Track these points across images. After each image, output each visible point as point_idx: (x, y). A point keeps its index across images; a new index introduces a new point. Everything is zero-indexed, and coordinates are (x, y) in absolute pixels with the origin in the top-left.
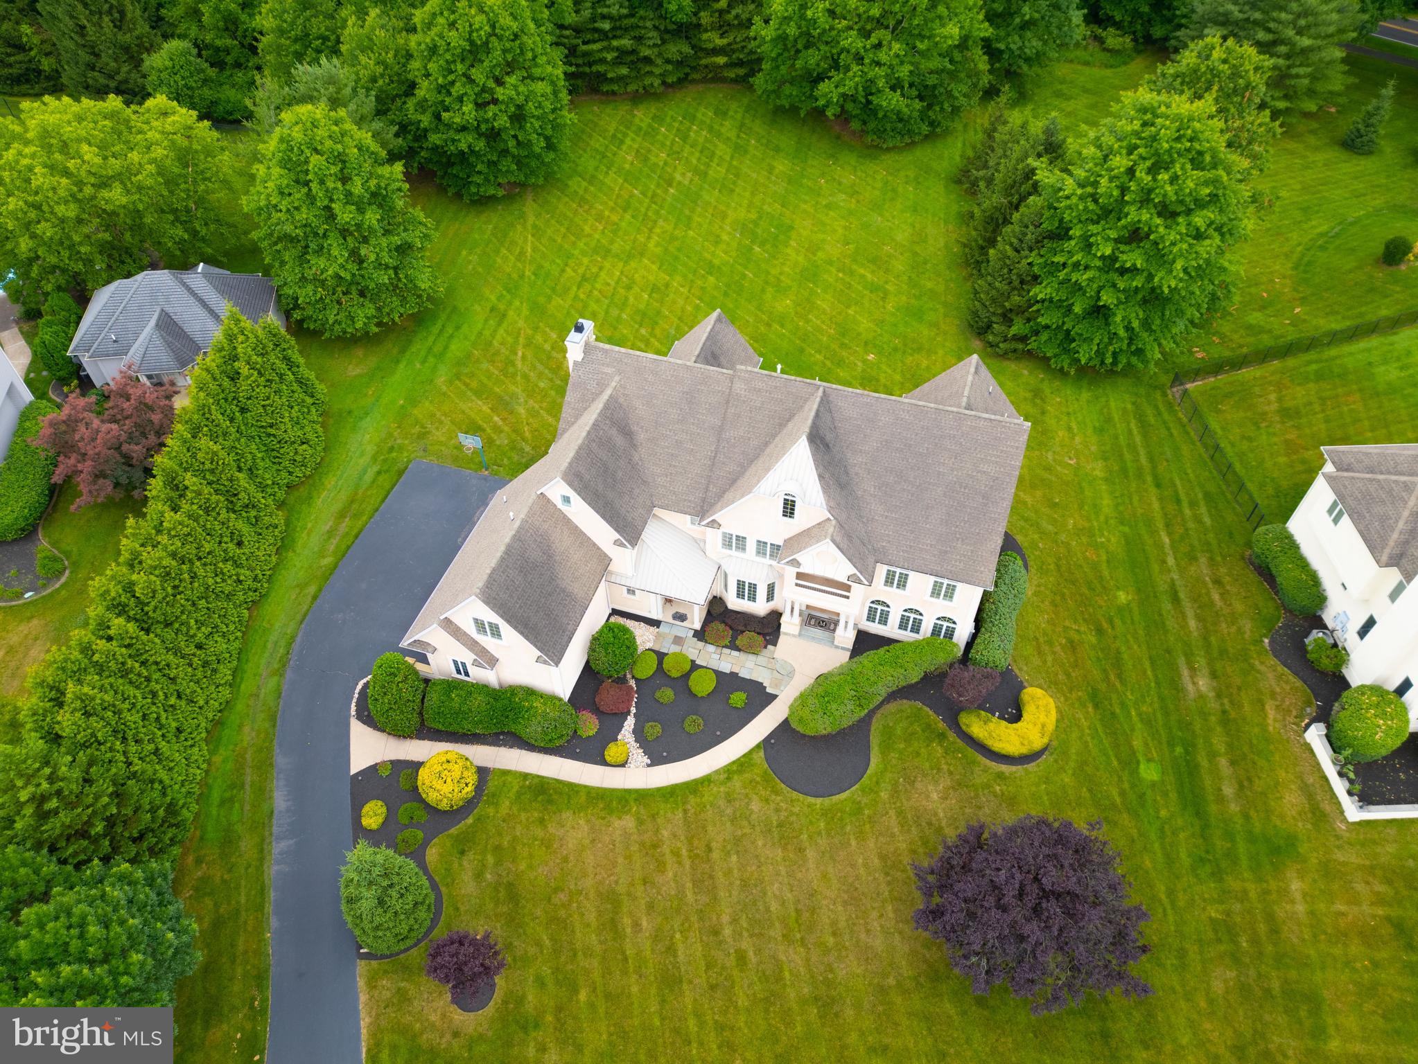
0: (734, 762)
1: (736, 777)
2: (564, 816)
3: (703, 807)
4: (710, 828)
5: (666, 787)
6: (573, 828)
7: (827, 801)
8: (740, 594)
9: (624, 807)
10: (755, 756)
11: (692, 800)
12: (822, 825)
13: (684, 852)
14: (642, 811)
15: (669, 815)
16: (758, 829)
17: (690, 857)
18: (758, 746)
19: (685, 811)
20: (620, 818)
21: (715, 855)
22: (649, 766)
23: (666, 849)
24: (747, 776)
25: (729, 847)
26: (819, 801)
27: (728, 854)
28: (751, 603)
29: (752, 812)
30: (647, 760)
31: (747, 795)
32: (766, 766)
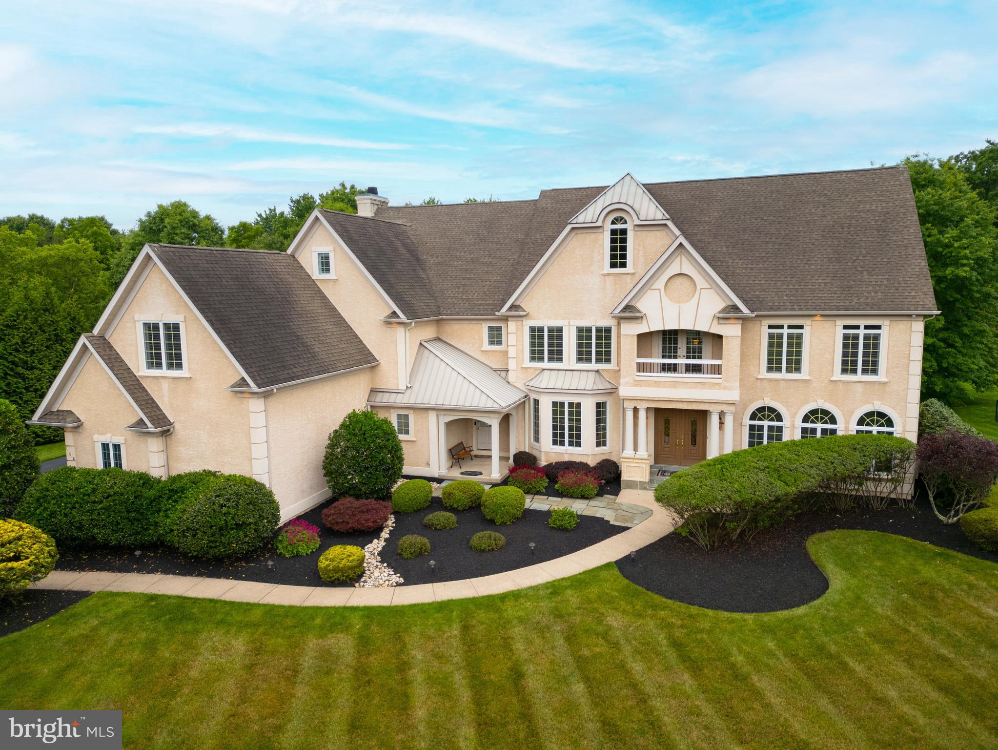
0: (563, 579)
1: (569, 592)
2: (204, 635)
3: (506, 624)
4: (519, 646)
5: (429, 604)
6: (214, 649)
7: (767, 618)
8: (558, 439)
9: (335, 624)
10: (604, 574)
11: (482, 615)
12: (771, 645)
13: (460, 680)
14: (374, 628)
15: (431, 632)
16: (627, 650)
17: (473, 687)
18: (608, 566)
19: (466, 628)
20: (321, 637)
21: (533, 683)
22: (398, 585)
23: (416, 675)
24: (593, 591)
25: (565, 671)
26: (750, 617)
27: (564, 680)
28: (574, 449)
29: (610, 627)
30: (396, 578)
31: (595, 610)
32: (626, 581)
